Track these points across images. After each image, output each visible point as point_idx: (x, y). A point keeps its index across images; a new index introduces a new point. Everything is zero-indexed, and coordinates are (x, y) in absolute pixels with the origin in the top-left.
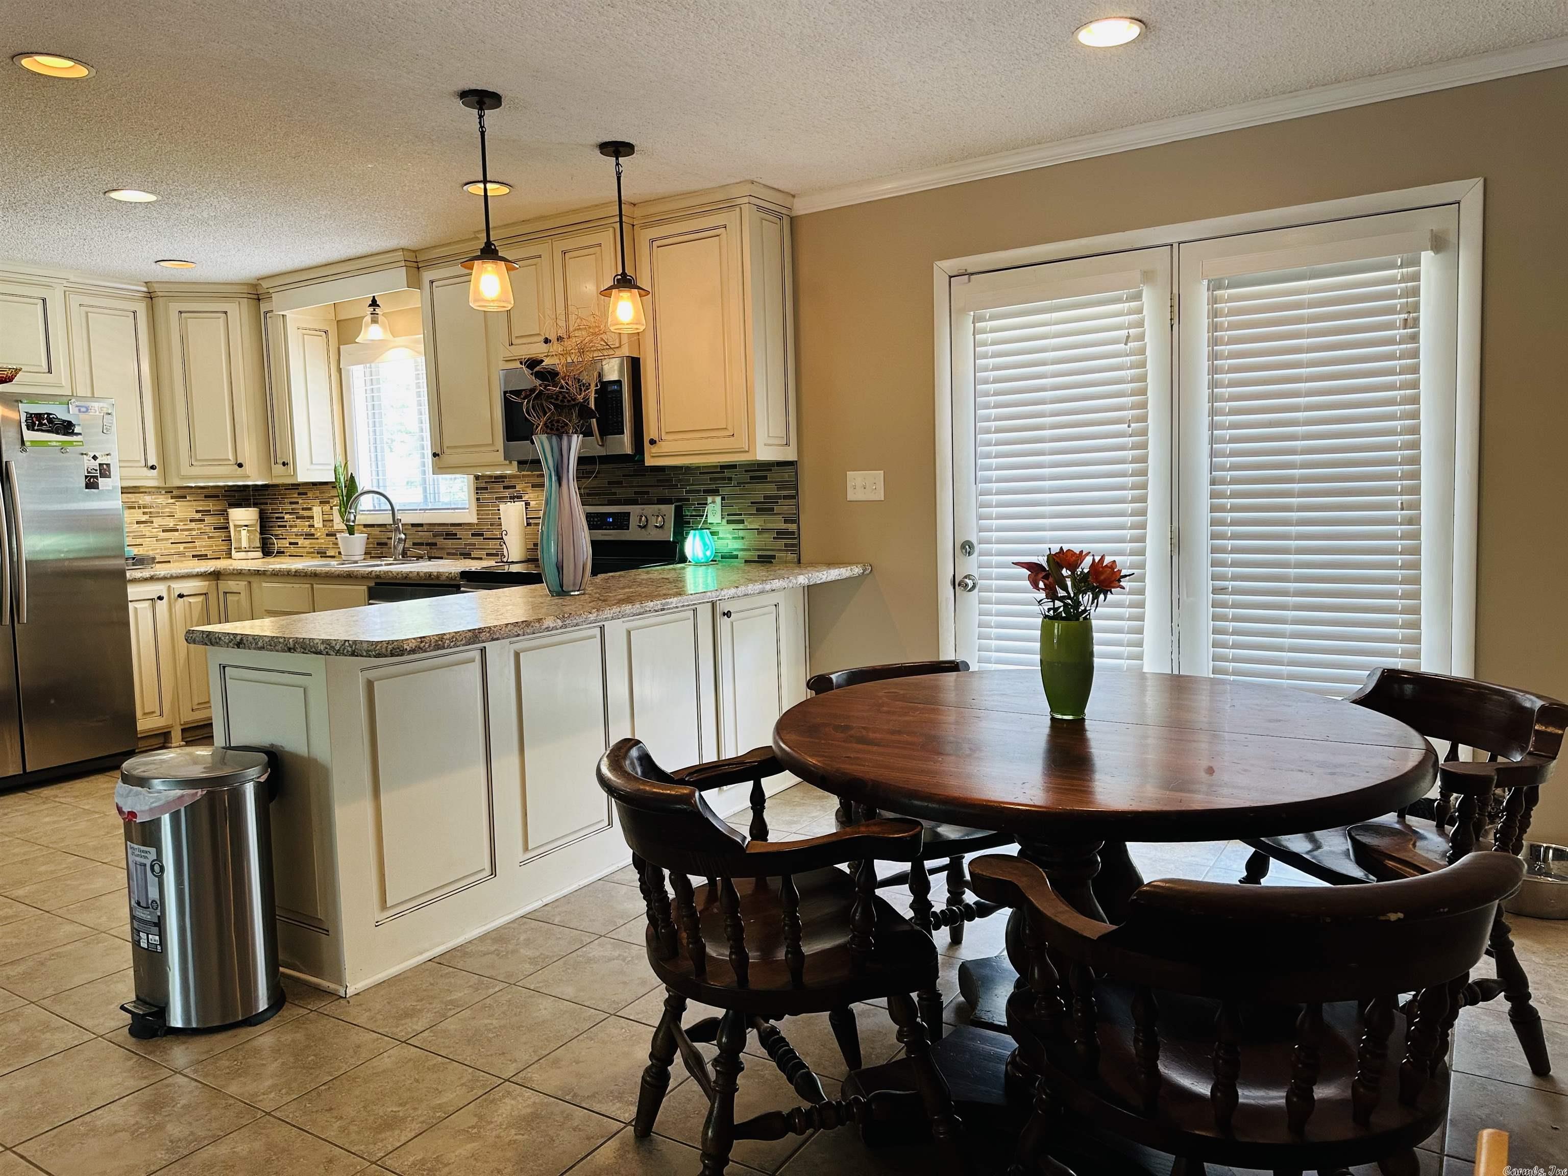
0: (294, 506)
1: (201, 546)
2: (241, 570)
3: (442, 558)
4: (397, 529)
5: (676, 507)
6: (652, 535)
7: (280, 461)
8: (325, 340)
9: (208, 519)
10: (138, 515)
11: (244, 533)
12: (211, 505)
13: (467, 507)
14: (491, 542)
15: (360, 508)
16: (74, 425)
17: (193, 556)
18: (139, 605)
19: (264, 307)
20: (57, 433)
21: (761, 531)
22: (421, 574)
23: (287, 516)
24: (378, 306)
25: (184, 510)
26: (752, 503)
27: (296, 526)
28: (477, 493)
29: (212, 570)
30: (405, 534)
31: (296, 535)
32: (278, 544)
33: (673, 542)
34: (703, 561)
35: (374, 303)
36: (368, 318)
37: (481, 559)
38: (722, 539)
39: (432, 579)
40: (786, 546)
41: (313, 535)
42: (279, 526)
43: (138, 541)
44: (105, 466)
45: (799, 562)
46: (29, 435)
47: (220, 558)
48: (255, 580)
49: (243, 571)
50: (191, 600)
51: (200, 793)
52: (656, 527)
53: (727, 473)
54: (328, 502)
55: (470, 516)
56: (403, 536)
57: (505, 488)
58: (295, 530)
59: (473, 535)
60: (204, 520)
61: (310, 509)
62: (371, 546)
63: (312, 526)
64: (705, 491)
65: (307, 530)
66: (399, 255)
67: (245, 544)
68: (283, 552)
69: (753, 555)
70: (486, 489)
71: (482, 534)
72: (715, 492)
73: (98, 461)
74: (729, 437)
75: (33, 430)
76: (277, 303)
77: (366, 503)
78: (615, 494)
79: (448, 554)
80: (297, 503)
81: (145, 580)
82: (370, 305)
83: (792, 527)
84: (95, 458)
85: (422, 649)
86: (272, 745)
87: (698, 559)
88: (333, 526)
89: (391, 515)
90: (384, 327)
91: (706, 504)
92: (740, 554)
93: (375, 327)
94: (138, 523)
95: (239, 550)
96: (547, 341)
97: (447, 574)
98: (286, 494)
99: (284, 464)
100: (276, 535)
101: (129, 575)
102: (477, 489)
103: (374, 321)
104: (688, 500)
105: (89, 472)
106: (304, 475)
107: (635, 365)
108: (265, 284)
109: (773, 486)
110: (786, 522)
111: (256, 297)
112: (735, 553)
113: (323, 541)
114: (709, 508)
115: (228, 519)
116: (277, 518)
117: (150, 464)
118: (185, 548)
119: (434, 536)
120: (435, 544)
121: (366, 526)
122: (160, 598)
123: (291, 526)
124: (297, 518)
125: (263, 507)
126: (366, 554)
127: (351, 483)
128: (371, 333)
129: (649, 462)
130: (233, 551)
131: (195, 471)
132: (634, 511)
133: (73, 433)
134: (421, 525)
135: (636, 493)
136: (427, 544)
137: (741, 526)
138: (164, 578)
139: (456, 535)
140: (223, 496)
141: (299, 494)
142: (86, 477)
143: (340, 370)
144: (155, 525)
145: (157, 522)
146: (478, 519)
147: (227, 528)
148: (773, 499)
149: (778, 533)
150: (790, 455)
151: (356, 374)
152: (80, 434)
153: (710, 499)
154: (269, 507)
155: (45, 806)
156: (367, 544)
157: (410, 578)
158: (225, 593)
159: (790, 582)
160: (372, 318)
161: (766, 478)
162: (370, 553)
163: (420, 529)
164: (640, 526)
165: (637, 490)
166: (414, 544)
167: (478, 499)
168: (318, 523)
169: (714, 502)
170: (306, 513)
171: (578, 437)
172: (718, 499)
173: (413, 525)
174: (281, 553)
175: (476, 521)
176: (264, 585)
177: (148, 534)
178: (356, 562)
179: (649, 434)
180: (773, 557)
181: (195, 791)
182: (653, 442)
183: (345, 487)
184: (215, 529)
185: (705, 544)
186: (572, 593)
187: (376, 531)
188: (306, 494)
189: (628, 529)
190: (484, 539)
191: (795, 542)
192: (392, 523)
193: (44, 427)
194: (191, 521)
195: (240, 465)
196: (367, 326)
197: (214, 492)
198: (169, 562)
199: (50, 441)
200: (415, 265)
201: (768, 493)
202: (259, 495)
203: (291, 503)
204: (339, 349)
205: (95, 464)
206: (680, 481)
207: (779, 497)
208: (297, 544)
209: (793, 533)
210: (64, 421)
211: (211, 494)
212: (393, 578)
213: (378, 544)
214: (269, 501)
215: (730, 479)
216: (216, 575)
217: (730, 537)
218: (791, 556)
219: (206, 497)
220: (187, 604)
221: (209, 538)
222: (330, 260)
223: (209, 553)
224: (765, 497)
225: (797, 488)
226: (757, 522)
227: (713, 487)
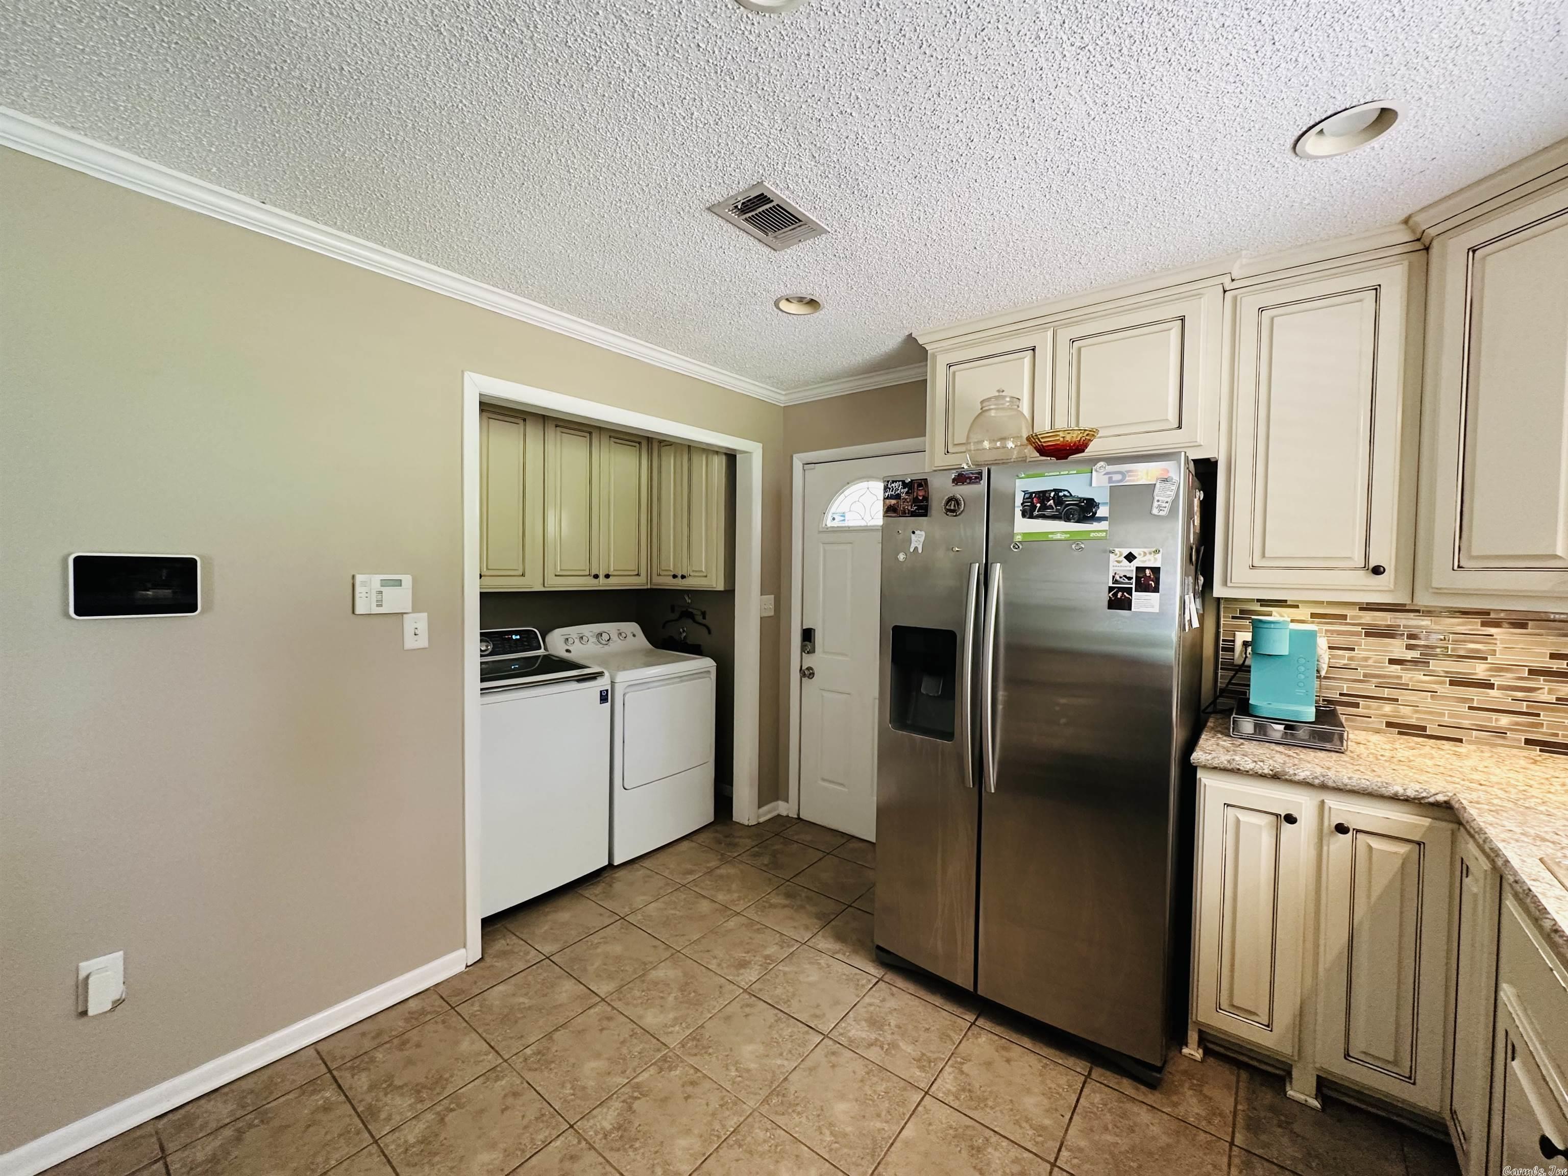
16: (1097, 505)
17: (1528, 742)
20: (1068, 520)
29: (1442, 797)
44: (1148, 572)
50: (1376, 844)
73: (1136, 563)
75: (1031, 517)
84: (1130, 557)
94: (1392, 661)
105: (1115, 582)
117: (1372, 564)
122: (1291, 819)
133: (1093, 518)
142: (1111, 589)
152: (1105, 519)
158: (1463, 863)
193: (1048, 512)
194: (1534, 672)
198: (1460, 741)
199: (1052, 533)
205: (1130, 569)
210: (1082, 500)
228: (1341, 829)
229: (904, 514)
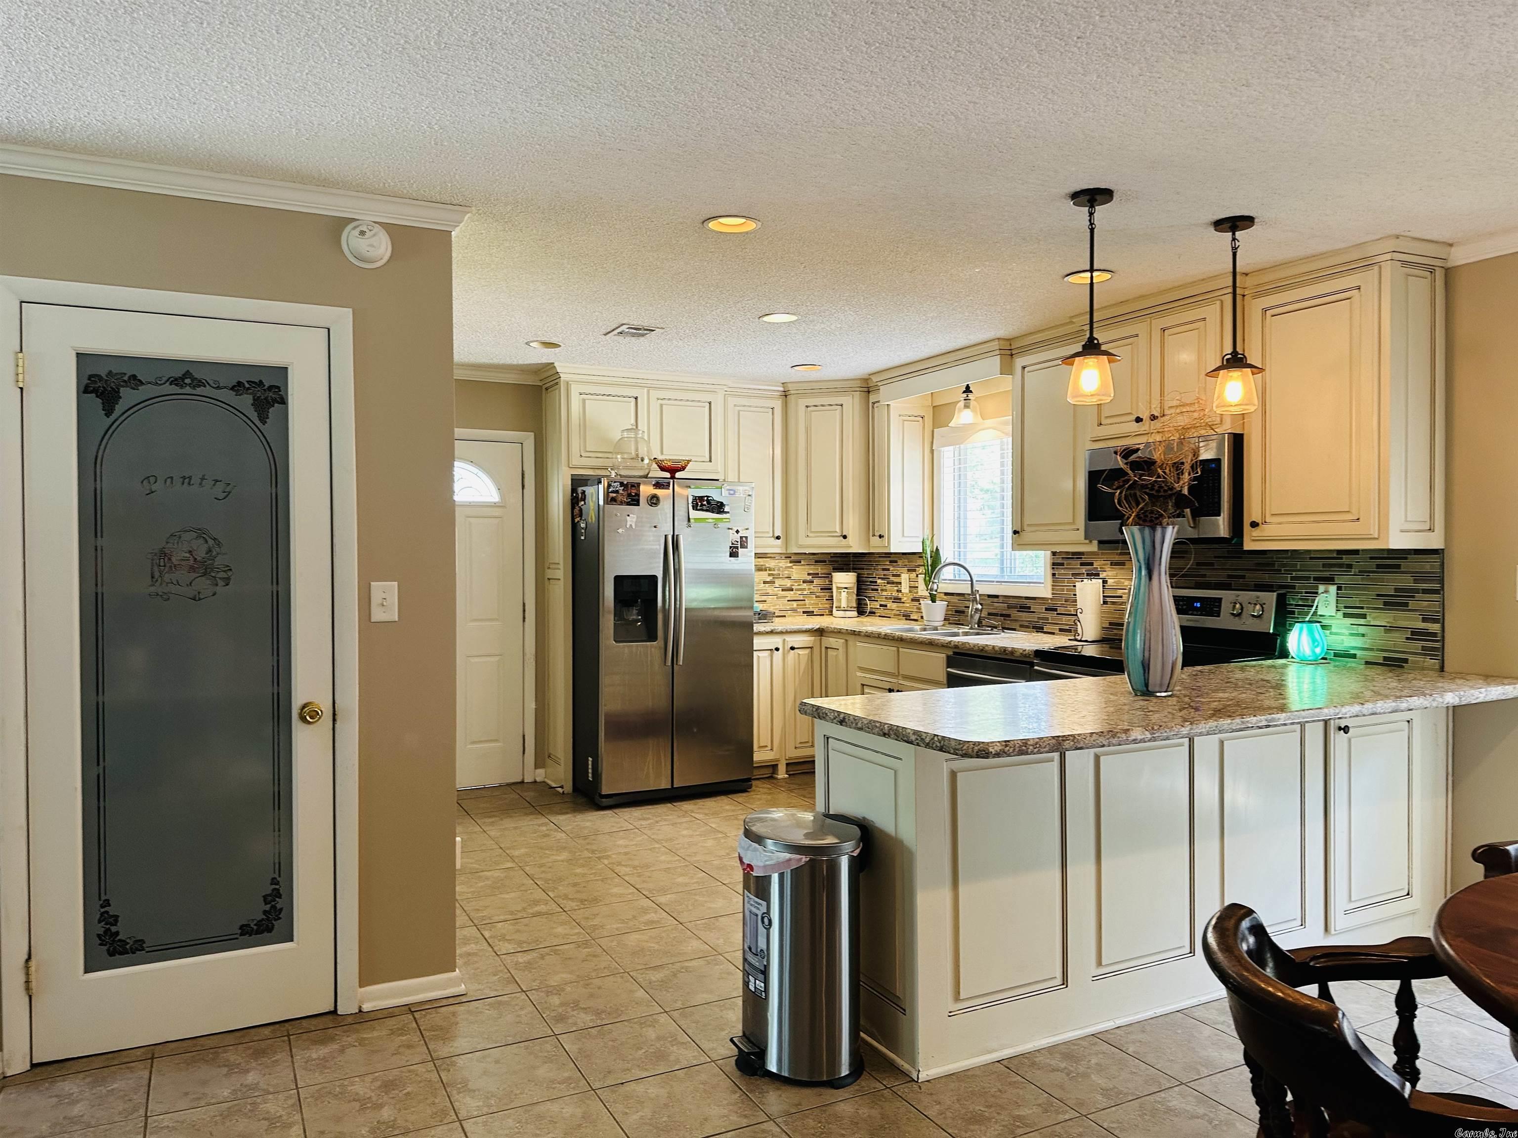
0: (886, 572)
1: (811, 604)
2: (840, 629)
3: (1014, 630)
4: (975, 600)
5: (1279, 596)
6: (1248, 625)
7: (877, 534)
8: (922, 424)
9: (816, 581)
10: (764, 576)
11: (844, 595)
12: (819, 569)
13: (1042, 581)
14: (1064, 618)
15: (942, 577)
16: (724, 505)
17: (804, 612)
18: (761, 654)
19: (873, 398)
20: (713, 512)
21: (1389, 629)
22: (997, 648)
23: (879, 581)
24: (971, 392)
25: (799, 572)
26: (1378, 595)
27: (886, 590)
28: (1053, 568)
29: (818, 627)
30: (981, 604)
31: (886, 598)
32: (870, 605)
33: (1273, 634)
34: (1310, 658)
35: (968, 390)
36: (962, 404)
37: (1053, 634)
38: (1336, 634)
39: (1007, 654)
40: (1424, 649)
41: (900, 599)
42: (873, 590)
43: (764, 598)
44: (744, 538)
45: (1442, 669)
46: (694, 514)
47: (823, 615)
48: (851, 639)
49: (843, 631)
50: (801, 652)
51: (804, 859)
52: (1253, 616)
53: (1345, 560)
54: (915, 570)
55: (1045, 591)
56: (979, 607)
57: (1082, 564)
58: (884, 593)
59: (1046, 609)
60: (813, 582)
61: (899, 576)
62: (950, 613)
63: (899, 591)
64: (1316, 579)
65: (895, 594)
66: (995, 345)
67: (844, 604)
68: (874, 613)
69: (1379, 656)
70: (1062, 564)
71: (1056, 610)
72: (1329, 580)
73: (740, 534)
74: (1353, 521)
75: (697, 510)
76: (883, 394)
77: (947, 573)
78: (1204, 576)
79: (1021, 626)
80: (888, 570)
81: (767, 633)
82: (964, 392)
83: (1435, 627)
84: (737, 532)
85: (1005, 753)
86: (864, 818)
87: (1304, 655)
88: (917, 593)
89: (970, 586)
90: (974, 411)
91: (1317, 593)
92: (1359, 653)
93: (967, 411)
94: (765, 582)
95: (839, 608)
96: (1139, 420)
97: (1021, 651)
98: (879, 561)
99: (881, 536)
100: (869, 597)
101: (757, 628)
102: (1054, 564)
103: (967, 406)
104: (1294, 587)
105: (733, 544)
106: (896, 547)
107: (1238, 441)
108: (875, 379)
109: (1408, 577)
110: (1424, 620)
111: (866, 389)
112: (1352, 652)
113: (908, 605)
114: (1320, 600)
115: (831, 581)
116: (871, 582)
117: (776, 535)
118: (798, 605)
119: (1009, 607)
120: (1009, 616)
121: (946, 594)
122: (777, 649)
123: (882, 590)
124: (888, 583)
125: (860, 571)
126: (945, 619)
127: (936, 555)
128: (964, 417)
129: (1248, 546)
130: (834, 609)
131: (809, 541)
132: (1227, 596)
133: (723, 512)
134: (997, 597)
135: (1229, 576)
136: (1002, 615)
137: (1362, 621)
138: (781, 633)
139: (1029, 608)
140: (830, 561)
141: (891, 562)
142: (731, 547)
143: (932, 451)
144: (777, 585)
145: (778, 582)
146: (1053, 594)
147: (831, 589)
148: (1411, 593)
149: (1413, 633)
150: (1435, 541)
151: (947, 455)
152: (728, 512)
153: (1321, 588)
154: (866, 572)
155: (684, 820)
156: (947, 611)
157: (986, 651)
158: (827, 648)
159: (1434, 700)
160: (965, 403)
161: (1398, 567)
162: (948, 620)
163: (996, 600)
164: (1233, 614)
165: (1230, 573)
166: (989, 614)
167: (1054, 575)
168: (905, 589)
169: (1326, 592)
170: (895, 579)
171: (1173, 528)
172: (1333, 589)
173: (989, 596)
174: (872, 613)
175: (1050, 596)
176: (859, 644)
177: (771, 592)
178: (936, 629)
179: (1250, 515)
180: (1406, 661)
181: (799, 857)
182: (1254, 525)
183: (931, 557)
184: (821, 589)
185: (1314, 640)
186: (1158, 694)
187: (955, 599)
188: (896, 562)
189: (1219, 616)
190: (1058, 614)
191: (1437, 645)
192: (970, 592)
193: (704, 508)
194: (804, 582)
195: (845, 537)
196: (960, 411)
197: (821, 558)
198: (785, 616)
199: (707, 519)
200: (1009, 352)
201: (1401, 585)
202: (858, 561)
203: (884, 570)
204: (933, 432)
205: (737, 537)
206: (1284, 565)
207: (1417, 591)
208: (886, 606)
209: (1435, 635)
210: (718, 502)
211: (819, 559)
212: (969, 649)
213: (956, 611)
214: (865, 567)
215: (1350, 566)
216: (820, 632)
217: (1347, 632)
218: (1430, 662)
219: (816, 562)
220: (797, 655)
221: (817, 597)
222: (932, 354)
223: (816, 611)
224: (1396, 590)
225: (1442, 581)
226: (1384, 618)
227: (1327, 574)
228: (792, 648)
229: (621, 503)
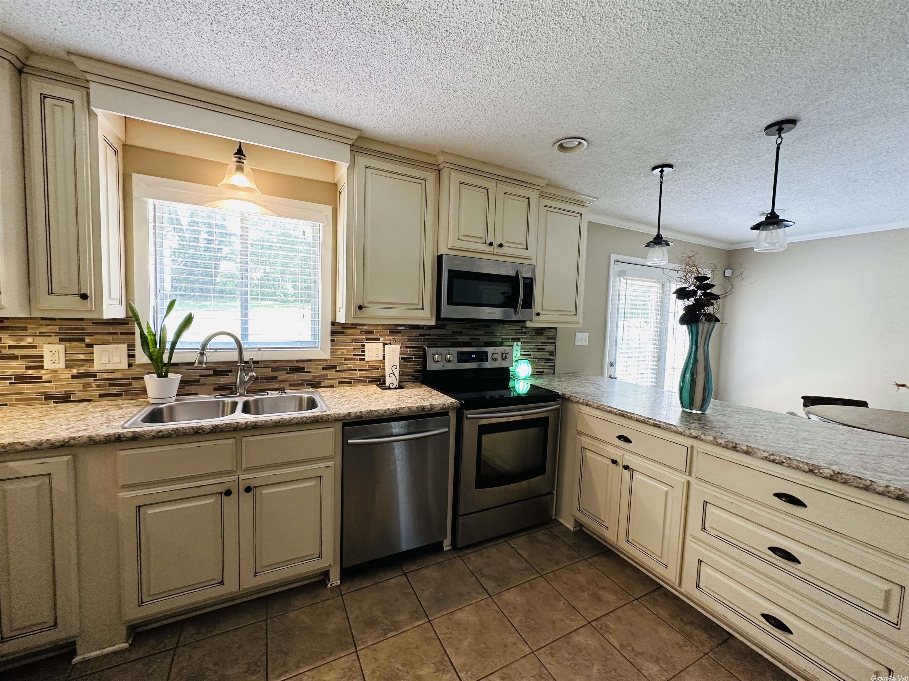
4: (250, 368)
6: (502, 364)
8: (117, 160)
14: (345, 373)
21: (538, 360)
24: (244, 156)
26: (535, 346)
28: (333, 336)
35: (240, 152)
36: (234, 165)
39: (425, 411)
40: (549, 366)
45: (554, 373)
55: (323, 354)
59: (324, 368)
64: (512, 339)
69: (535, 371)
71: (335, 368)
72: (517, 340)
74: (573, 315)
78: (457, 339)
82: (236, 153)
83: (553, 357)
91: (513, 346)
93: (240, 175)
99: (83, 296)
102: (333, 332)
103: (240, 170)
109: (545, 338)
110: (550, 355)
114: (515, 349)
129: (528, 324)
132: (490, 350)
134: (257, 362)
135: (471, 339)
137: (531, 357)
146: (331, 355)
148: (545, 344)
149: (546, 360)
153: (515, 343)
157: (400, 414)
160: (237, 166)
164: (493, 359)
167: (333, 341)
169: (517, 345)
172: (519, 344)
175: (329, 357)
179: (536, 310)
180: (543, 372)
182: (538, 314)
190: (336, 371)
191: (553, 364)
201: (543, 341)
207: (548, 343)
209: (552, 360)
212: (378, 416)
215: (525, 333)
218: (550, 371)
224: (542, 343)
225: (555, 339)
226: (538, 355)
227: (516, 337)
